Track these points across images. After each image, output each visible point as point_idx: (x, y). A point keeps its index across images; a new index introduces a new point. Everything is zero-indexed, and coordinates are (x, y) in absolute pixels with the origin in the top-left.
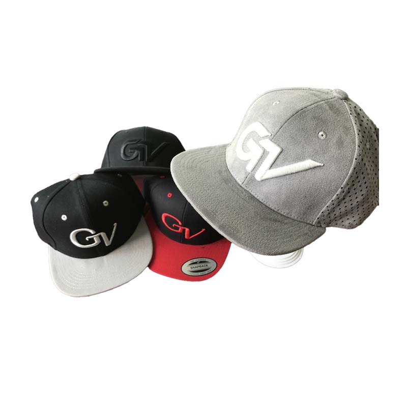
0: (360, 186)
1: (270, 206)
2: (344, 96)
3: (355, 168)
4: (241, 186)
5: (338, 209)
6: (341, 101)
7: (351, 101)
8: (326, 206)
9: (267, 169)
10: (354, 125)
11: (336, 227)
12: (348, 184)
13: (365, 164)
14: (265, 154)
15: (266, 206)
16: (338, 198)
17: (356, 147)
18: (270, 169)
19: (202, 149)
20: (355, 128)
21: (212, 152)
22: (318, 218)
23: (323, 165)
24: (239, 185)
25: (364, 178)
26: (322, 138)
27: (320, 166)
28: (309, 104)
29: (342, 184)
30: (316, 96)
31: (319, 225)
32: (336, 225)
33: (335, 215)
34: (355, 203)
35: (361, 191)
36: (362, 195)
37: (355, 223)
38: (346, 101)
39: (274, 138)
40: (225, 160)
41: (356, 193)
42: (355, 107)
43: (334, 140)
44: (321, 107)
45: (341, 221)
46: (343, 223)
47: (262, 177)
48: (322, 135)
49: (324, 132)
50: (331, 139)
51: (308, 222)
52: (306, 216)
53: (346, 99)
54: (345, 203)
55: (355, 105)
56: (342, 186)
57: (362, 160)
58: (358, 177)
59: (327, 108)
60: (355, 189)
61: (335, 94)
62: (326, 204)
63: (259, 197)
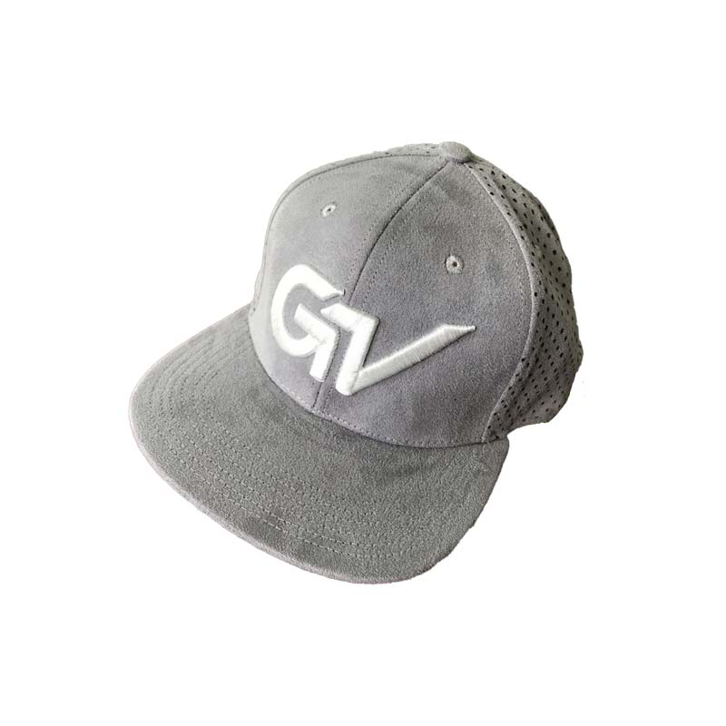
0: (554, 341)
1: (388, 439)
2: (465, 155)
3: (538, 314)
4: (311, 413)
5: (522, 396)
6: (461, 168)
7: (482, 160)
8: (500, 400)
9: (357, 367)
10: (507, 218)
11: (524, 425)
12: (533, 349)
13: (553, 297)
14: (343, 337)
15: (380, 442)
16: (520, 380)
17: (528, 268)
18: (363, 366)
19: (193, 342)
20: (511, 225)
21: (219, 342)
22: (489, 427)
23: (473, 327)
24: (306, 411)
25: (558, 323)
26: (455, 270)
27: (469, 333)
28: (403, 196)
29: (522, 352)
30: (410, 170)
31: (494, 437)
32: (524, 423)
33: (519, 407)
34: (551, 376)
35: (557, 348)
36: (561, 355)
37: (557, 404)
38: (471, 164)
39: (354, 299)
40: (255, 354)
41: (550, 357)
42: (493, 173)
43: (482, 267)
44: (429, 198)
45: (531, 412)
46: (536, 414)
47: (353, 386)
48: (455, 264)
49: (456, 256)
50: (475, 267)
51: (472, 440)
52: (466, 433)
53: (471, 159)
54: (533, 381)
55: (491, 169)
56: (523, 357)
57: (546, 290)
58: (547, 327)
59: (443, 194)
60: (546, 351)
61: (445, 155)
62: (497, 398)
63: (359, 427)
